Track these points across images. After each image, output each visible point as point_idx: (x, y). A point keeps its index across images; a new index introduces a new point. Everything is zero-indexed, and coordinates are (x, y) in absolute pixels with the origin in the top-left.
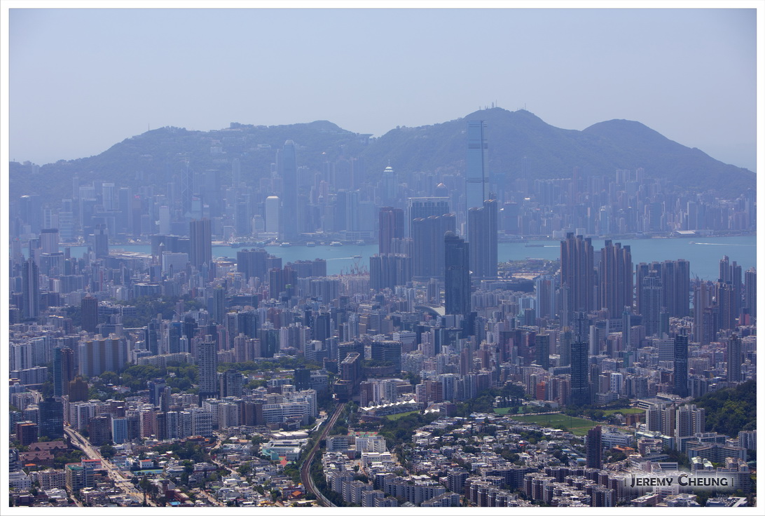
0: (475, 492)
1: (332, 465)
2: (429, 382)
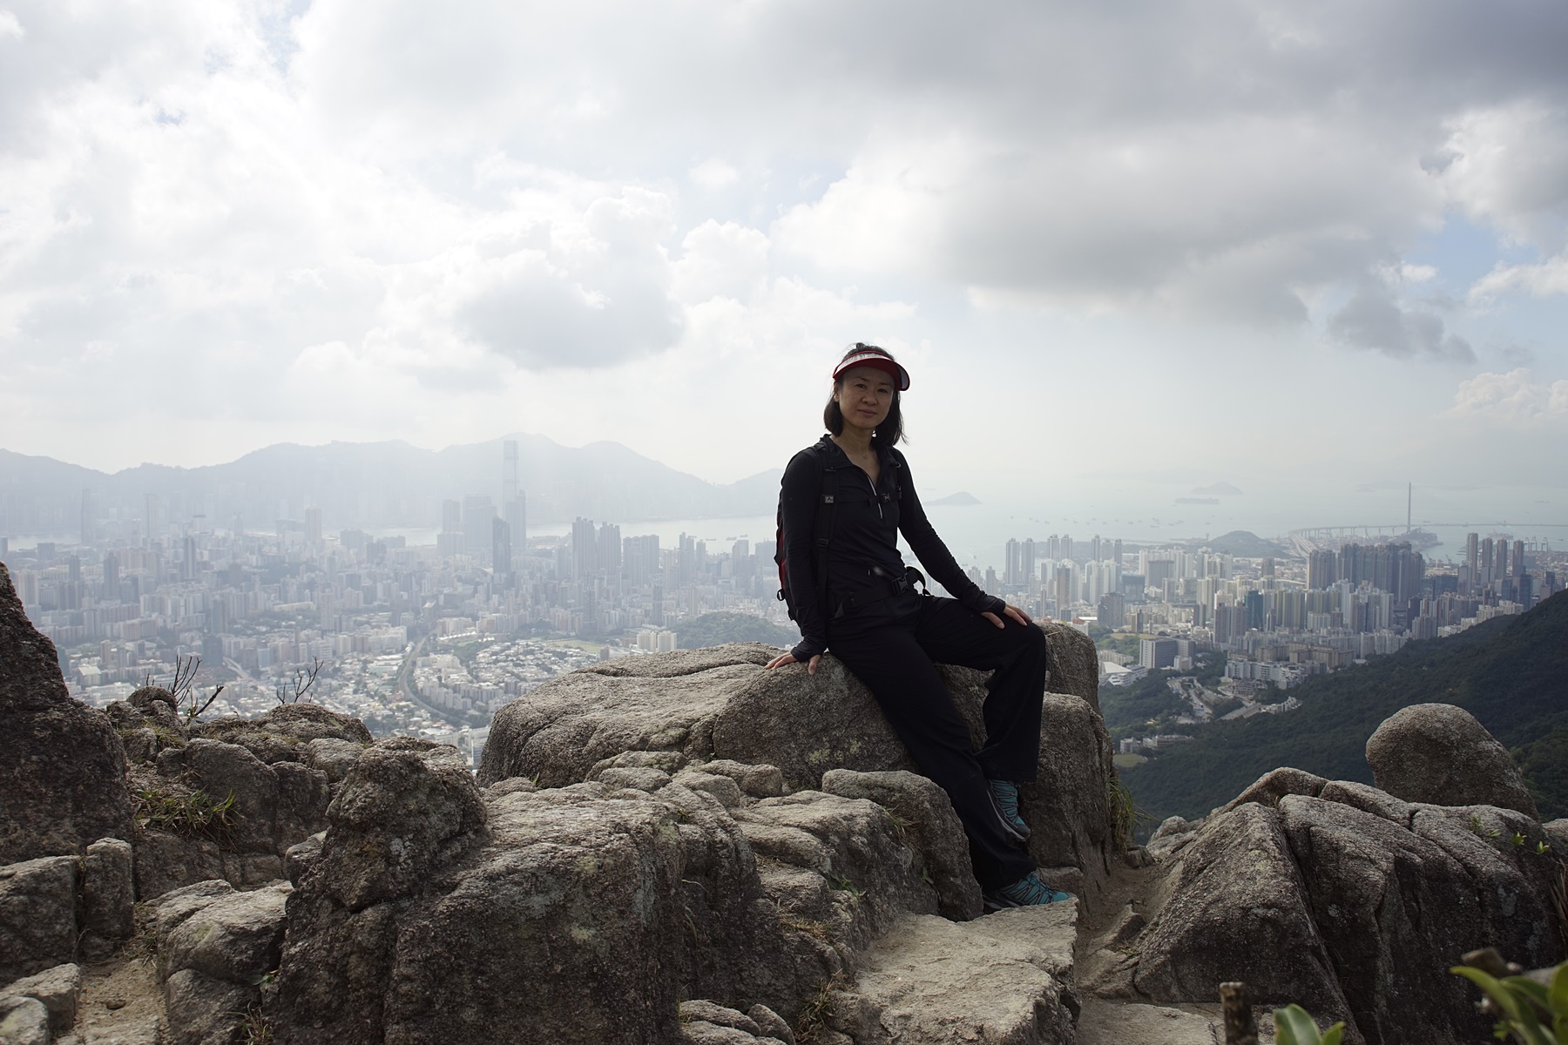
1: (422, 677)
2: (485, 620)
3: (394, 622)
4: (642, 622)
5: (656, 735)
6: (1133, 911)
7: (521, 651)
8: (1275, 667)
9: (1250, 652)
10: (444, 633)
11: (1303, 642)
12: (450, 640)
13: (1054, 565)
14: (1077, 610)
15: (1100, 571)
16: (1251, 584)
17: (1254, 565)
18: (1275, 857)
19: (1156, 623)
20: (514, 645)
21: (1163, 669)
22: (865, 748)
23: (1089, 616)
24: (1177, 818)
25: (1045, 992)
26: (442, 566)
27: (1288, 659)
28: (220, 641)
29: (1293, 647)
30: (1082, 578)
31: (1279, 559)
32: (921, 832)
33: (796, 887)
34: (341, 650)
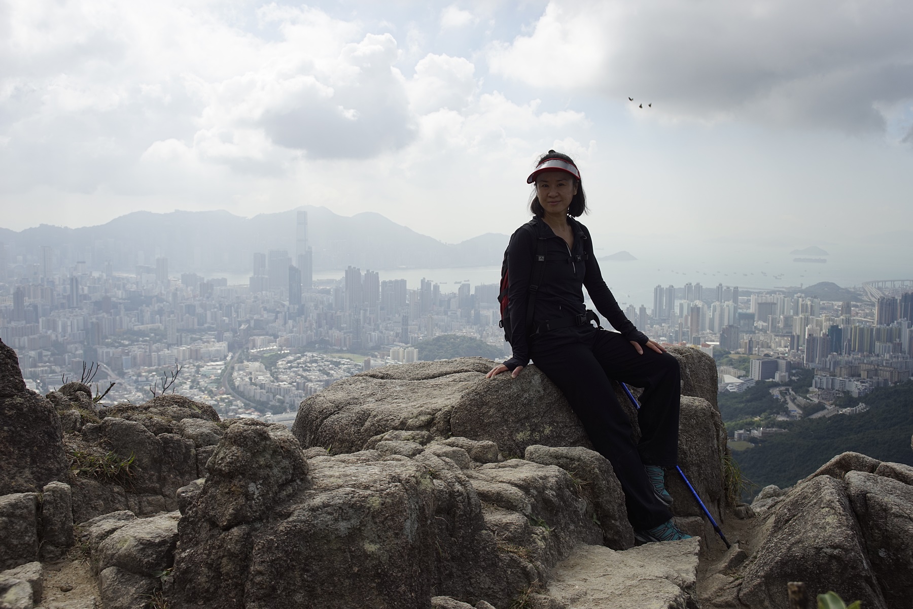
0: (311, 390)
1: (238, 378)
2: (283, 338)
3: (219, 339)
4: (394, 341)
5: (411, 420)
6: (739, 548)
7: (308, 360)
8: (850, 381)
9: (832, 369)
10: (254, 347)
11: (871, 363)
12: (258, 352)
13: (689, 305)
14: (705, 337)
15: (722, 310)
16: (833, 320)
17: (836, 307)
18: (840, 513)
19: (763, 347)
20: (303, 356)
21: (767, 380)
22: (554, 431)
23: (714, 341)
24: (773, 486)
25: (676, 599)
26: (253, 300)
27: (859, 376)
28: (95, 351)
29: (863, 367)
30: (709, 314)
31: (854, 303)
32: (593, 489)
33: (507, 523)
34: (181, 358)
